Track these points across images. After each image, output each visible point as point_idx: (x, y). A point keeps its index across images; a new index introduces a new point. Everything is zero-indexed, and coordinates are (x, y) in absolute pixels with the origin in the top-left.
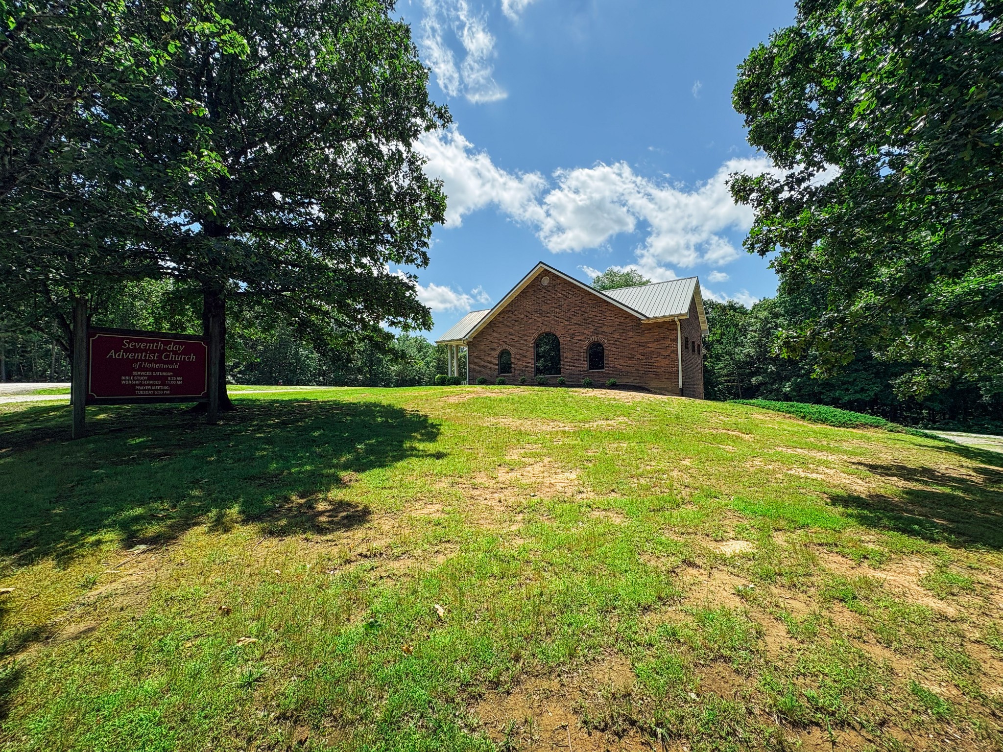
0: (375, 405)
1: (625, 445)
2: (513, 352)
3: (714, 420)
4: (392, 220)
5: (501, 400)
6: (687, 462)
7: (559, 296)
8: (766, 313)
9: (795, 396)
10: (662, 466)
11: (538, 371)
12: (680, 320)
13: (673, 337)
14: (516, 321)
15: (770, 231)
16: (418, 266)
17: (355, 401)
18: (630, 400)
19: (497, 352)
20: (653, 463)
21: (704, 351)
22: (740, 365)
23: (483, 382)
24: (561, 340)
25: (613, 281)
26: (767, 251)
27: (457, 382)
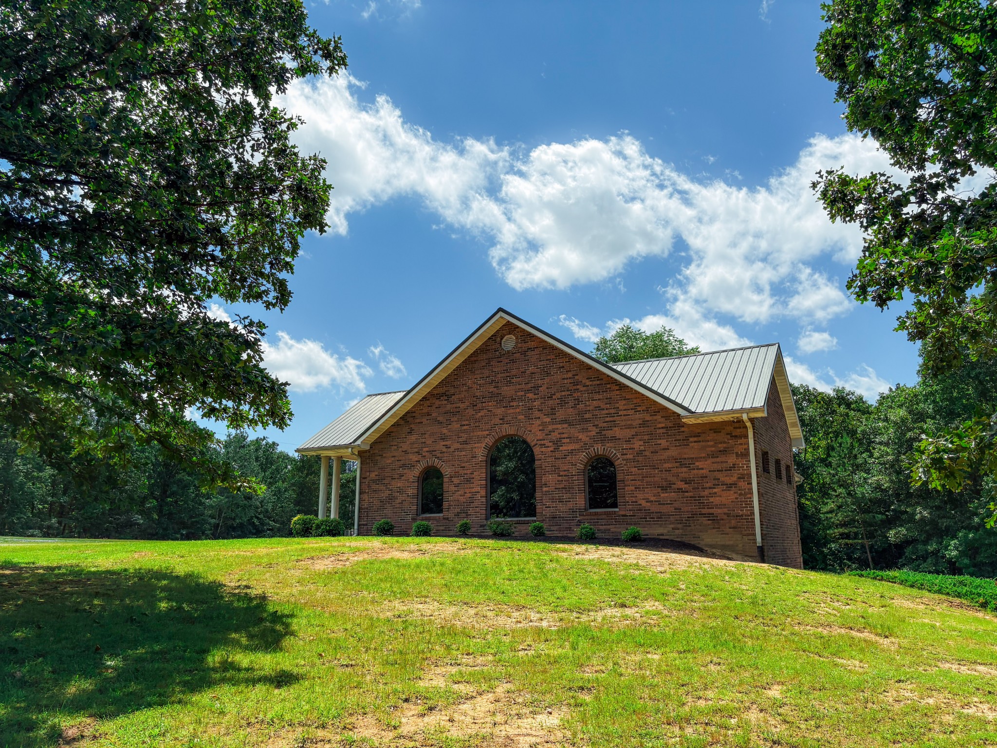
0: (159, 575)
1: (656, 657)
2: (446, 470)
3: (823, 609)
4: (226, 223)
5: (418, 566)
6: (775, 692)
7: (531, 369)
8: (902, 412)
9: (967, 567)
10: (729, 699)
11: (495, 509)
12: (752, 420)
13: (740, 449)
14: (454, 414)
15: (890, 265)
16: (268, 305)
17: (117, 567)
18: (666, 567)
19: (417, 471)
20: (710, 694)
21: (798, 478)
22: (867, 506)
23: (386, 531)
24: (537, 450)
25: (632, 347)
26: (890, 299)
27: (333, 531)
